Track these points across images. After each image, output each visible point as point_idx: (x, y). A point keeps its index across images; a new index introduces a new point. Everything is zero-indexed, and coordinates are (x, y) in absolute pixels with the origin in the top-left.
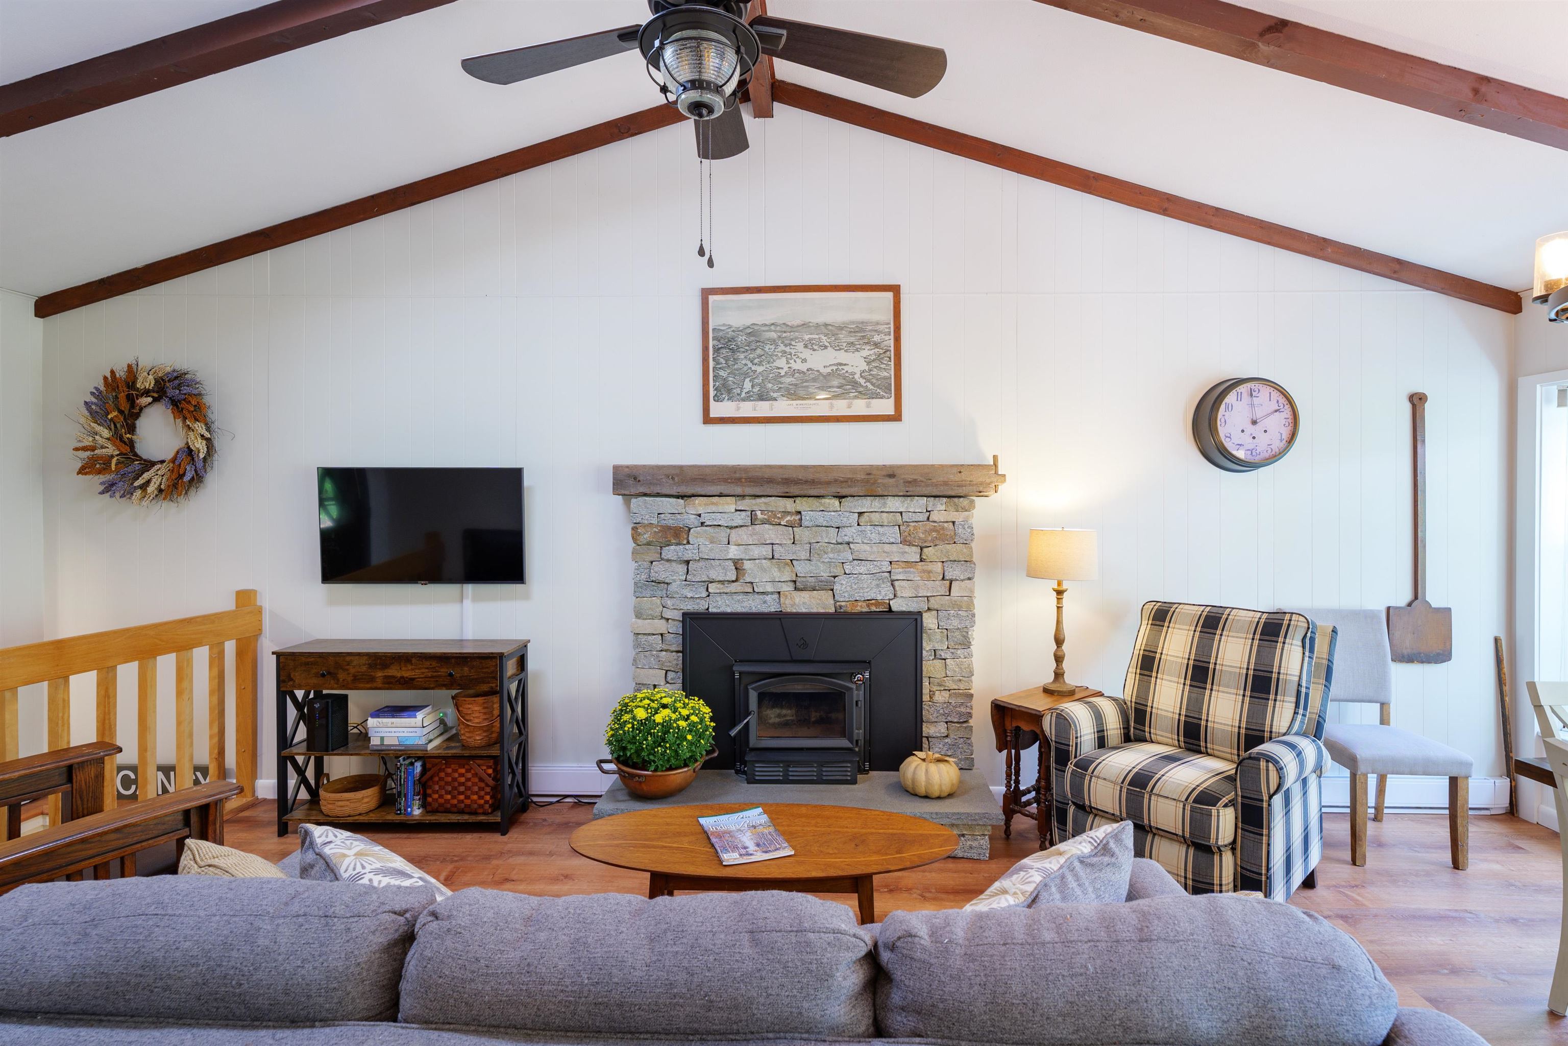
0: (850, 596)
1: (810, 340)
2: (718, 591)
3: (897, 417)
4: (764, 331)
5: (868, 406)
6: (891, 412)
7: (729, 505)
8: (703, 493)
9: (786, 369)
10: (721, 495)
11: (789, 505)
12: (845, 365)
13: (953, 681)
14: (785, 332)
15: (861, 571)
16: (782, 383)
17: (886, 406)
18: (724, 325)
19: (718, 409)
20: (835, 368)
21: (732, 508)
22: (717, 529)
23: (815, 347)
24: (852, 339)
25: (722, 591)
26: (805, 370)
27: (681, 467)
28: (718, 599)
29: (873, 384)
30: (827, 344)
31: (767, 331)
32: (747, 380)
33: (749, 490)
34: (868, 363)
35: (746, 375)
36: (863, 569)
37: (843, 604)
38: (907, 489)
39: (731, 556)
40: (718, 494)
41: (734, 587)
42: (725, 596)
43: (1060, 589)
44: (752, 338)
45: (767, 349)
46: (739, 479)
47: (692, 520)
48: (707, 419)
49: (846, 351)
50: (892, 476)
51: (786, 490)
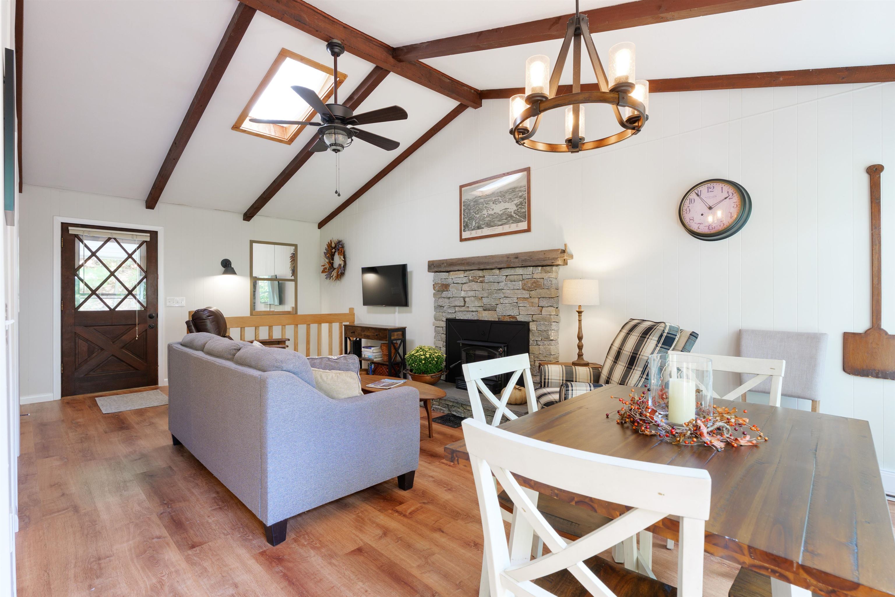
0: (502, 313)
1: (495, 200)
2: (458, 310)
3: (528, 230)
4: (479, 199)
5: (517, 226)
6: (526, 227)
7: (461, 274)
8: (453, 270)
9: (487, 214)
10: (458, 271)
11: (480, 273)
12: (508, 209)
13: (543, 356)
14: (486, 198)
15: (506, 302)
16: (485, 221)
17: (523, 225)
18: (466, 199)
19: (465, 235)
20: (504, 211)
21: (462, 276)
22: (458, 285)
23: (497, 203)
24: (510, 197)
25: (459, 310)
26: (493, 214)
27: (447, 260)
28: (458, 313)
29: (519, 216)
30: (501, 201)
31: (480, 199)
32: (474, 221)
33: (467, 268)
34: (517, 206)
35: (473, 219)
36: (507, 301)
37: (500, 317)
38: (523, 263)
39: (462, 296)
41: (463, 309)
42: (460, 312)
43: (580, 310)
44: (475, 203)
45: (480, 207)
46: (464, 264)
47: (450, 281)
48: (462, 240)
49: (508, 202)
50: (517, 258)
51: (479, 267)
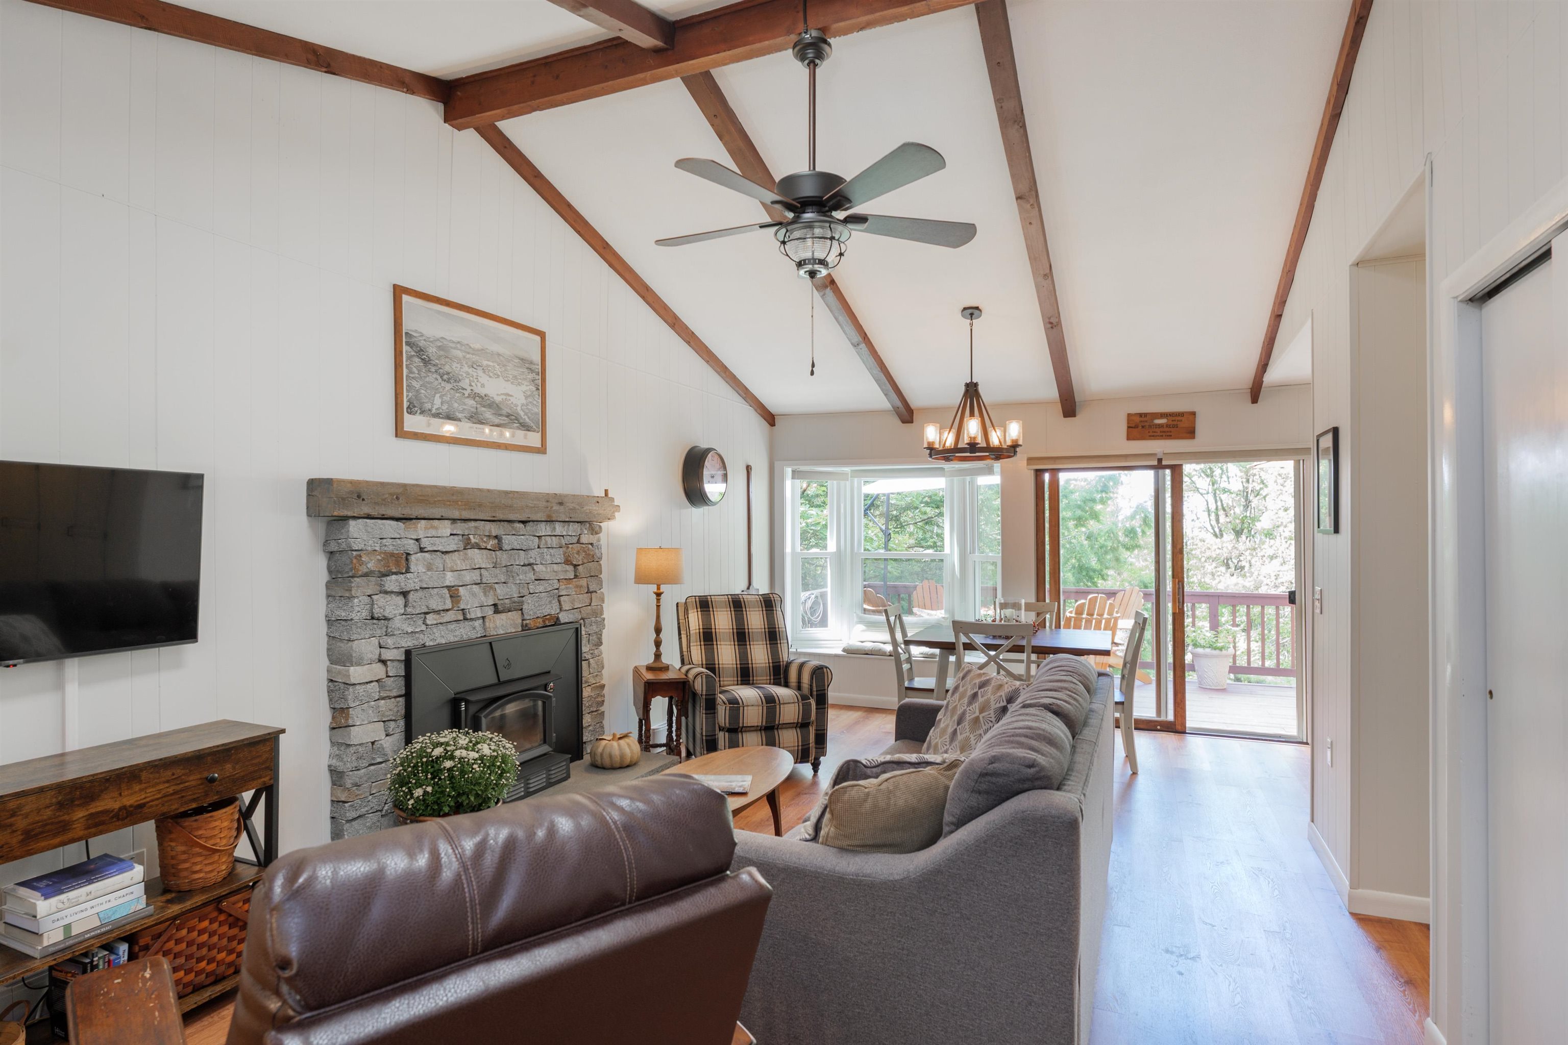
0: (535, 613)
1: (488, 366)
2: (435, 622)
3: (542, 450)
4: (452, 348)
5: (525, 437)
6: (538, 444)
7: (445, 528)
8: (426, 516)
9: (469, 391)
10: (437, 519)
11: (494, 529)
12: (511, 396)
13: (593, 677)
14: (469, 353)
15: (541, 590)
16: (465, 405)
17: (534, 439)
18: (416, 331)
19: (412, 423)
20: (504, 397)
21: (448, 532)
22: (434, 555)
23: (491, 375)
24: (516, 373)
25: (439, 622)
26: (483, 395)
27: (405, 486)
28: (435, 630)
29: (529, 418)
30: (499, 374)
31: (455, 348)
32: (438, 395)
33: (466, 514)
34: (526, 398)
35: (437, 390)
36: (541, 589)
37: (528, 622)
38: (569, 516)
39: (448, 583)
40: (439, 517)
41: (450, 616)
42: (441, 627)
43: (659, 591)
44: (442, 353)
45: (454, 367)
46: (456, 502)
47: (412, 546)
48: (399, 432)
49: (512, 383)
50: (561, 504)
51: (494, 515)
